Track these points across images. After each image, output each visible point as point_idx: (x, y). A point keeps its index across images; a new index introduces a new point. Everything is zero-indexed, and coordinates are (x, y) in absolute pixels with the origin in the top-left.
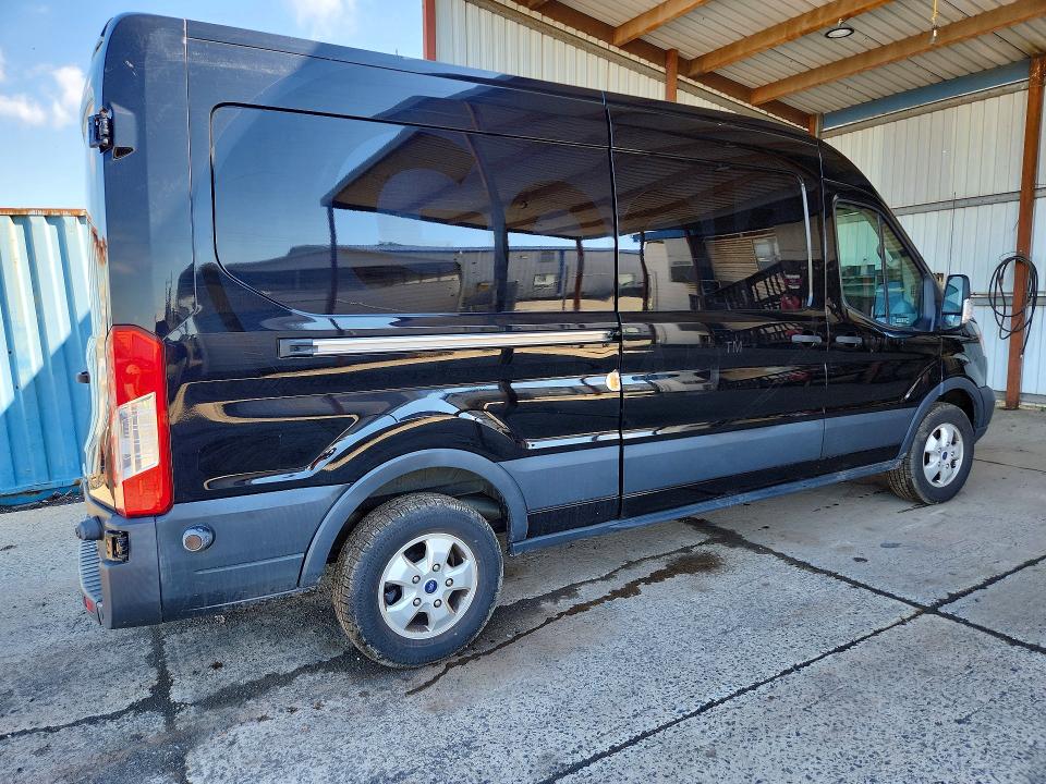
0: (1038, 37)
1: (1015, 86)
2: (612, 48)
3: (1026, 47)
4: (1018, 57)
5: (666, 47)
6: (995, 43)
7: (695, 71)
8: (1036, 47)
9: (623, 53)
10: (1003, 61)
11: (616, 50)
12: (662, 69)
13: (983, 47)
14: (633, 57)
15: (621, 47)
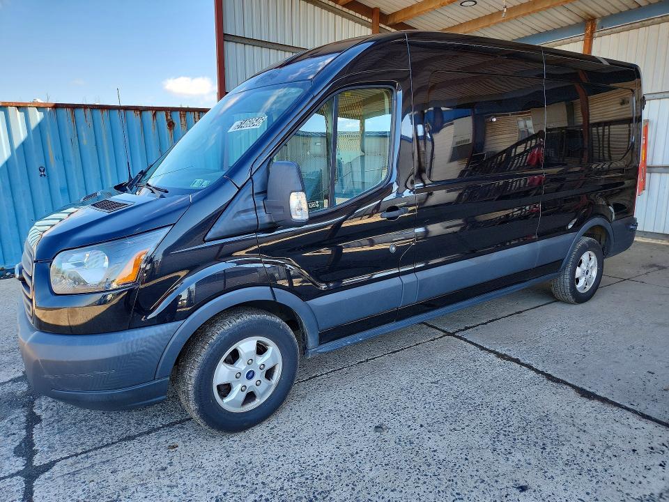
0: (588, 9)
1: (578, 38)
2: (337, 6)
3: (583, 14)
4: (580, 20)
5: (373, 7)
6: (565, 12)
7: (391, 22)
8: (588, 15)
9: (344, 9)
10: (572, 23)
11: (340, 8)
12: (370, 20)
13: (558, 14)
14: (351, 12)
15: (344, 6)
